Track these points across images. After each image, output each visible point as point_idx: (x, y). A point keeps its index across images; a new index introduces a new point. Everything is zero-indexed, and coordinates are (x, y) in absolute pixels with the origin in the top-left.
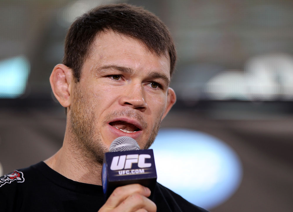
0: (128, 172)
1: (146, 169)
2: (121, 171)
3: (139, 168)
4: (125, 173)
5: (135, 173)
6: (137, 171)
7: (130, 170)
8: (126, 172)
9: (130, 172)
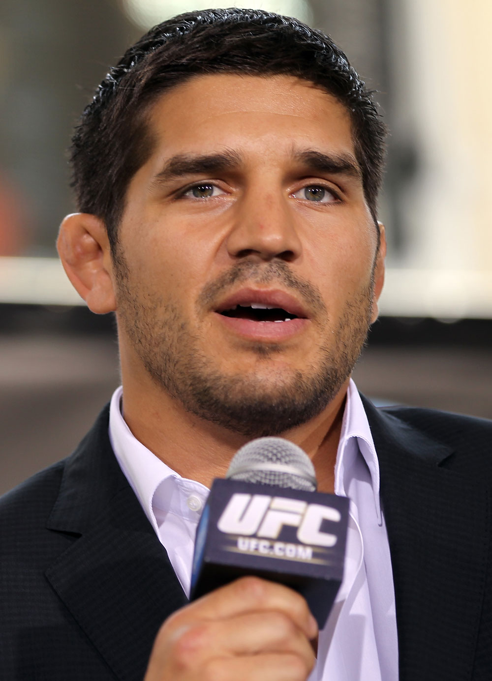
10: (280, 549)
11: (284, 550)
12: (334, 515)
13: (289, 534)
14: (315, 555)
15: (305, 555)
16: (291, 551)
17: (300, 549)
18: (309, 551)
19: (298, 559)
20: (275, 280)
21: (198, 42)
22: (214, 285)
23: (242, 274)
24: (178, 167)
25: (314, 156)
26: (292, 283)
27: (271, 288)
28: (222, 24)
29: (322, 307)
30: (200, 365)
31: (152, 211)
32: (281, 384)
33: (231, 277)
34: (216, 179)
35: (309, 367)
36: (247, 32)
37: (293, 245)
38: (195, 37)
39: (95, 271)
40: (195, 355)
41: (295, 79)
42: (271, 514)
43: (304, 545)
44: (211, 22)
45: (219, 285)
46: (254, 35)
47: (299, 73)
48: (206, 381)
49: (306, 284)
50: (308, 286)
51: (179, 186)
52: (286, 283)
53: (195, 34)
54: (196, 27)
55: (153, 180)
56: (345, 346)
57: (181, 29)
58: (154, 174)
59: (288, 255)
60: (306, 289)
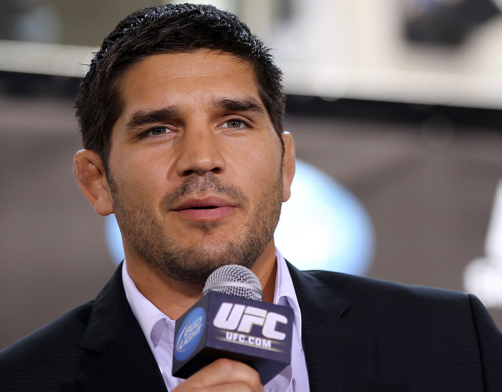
10: (252, 341)
11: (254, 341)
12: (284, 320)
13: (256, 331)
14: (273, 345)
15: (267, 345)
16: (258, 342)
17: (264, 341)
18: (269, 342)
19: (262, 348)
20: (209, 189)
21: (144, 34)
22: (171, 195)
23: (188, 188)
24: (139, 119)
25: (228, 102)
26: (221, 190)
27: (206, 196)
28: (160, 20)
29: (245, 198)
30: (168, 245)
32: (219, 251)
33: (182, 191)
34: (166, 124)
35: (238, 238)
36: (175, 24)
37: (219, 163)
38: (142, 31)
39: (99, 187)
40: (164, 239)
41: (208, 50)
42: (245, 316)
43: (266, 339)
44: (153, 19)
45: (175, 195)
46: (180, 26)
47: (210, 45)
48: (172, 254)
49: (231, 187)
51: (141, 132)
53: (142, 28)
54: (143, 23)
55: (125, 128)
56: (265, 223)
57: (135, 25)
58: (126, 124)
59: (217, 170)
60: (230, 190)
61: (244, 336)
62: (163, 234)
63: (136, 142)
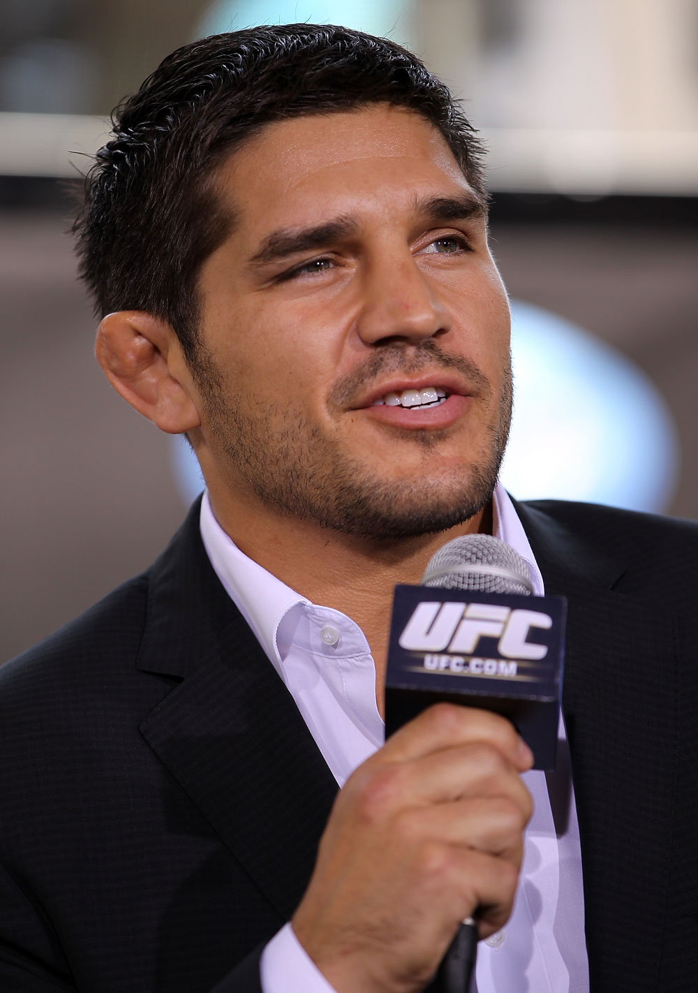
0: (458, 664)
1: (525, 666)
2: (436, 658)
3: (498, 657)
4: (447, 668)
5: (483, 672)
6: (490, 667)
7: (467, 658)
8: (449, 662)
9: (466, 664)
10: (477, 666)
11: (482, 666)
12: (543, 621)
13: (487, 647)
14: (520, 671)
15: (508, 671)
17: (503, 664)
18: (513, 667)
19: (499, 677)
22: (348, 380)
24: (277, 246)
30: (349, 472)
31: (251, 300)
32: (458, 487)
33: (371, 369)
35: (481, 455)
40: (341, 462)
42: (466, 624)
43: (507, 659)
45: (356, 380)
48: (360, 489)
49: (460, 358)
50: (462, 360)
52: (441, 365)
60: (462, 364)
61: (461, 660)
62: (338, 453)
63: (270, 288)
